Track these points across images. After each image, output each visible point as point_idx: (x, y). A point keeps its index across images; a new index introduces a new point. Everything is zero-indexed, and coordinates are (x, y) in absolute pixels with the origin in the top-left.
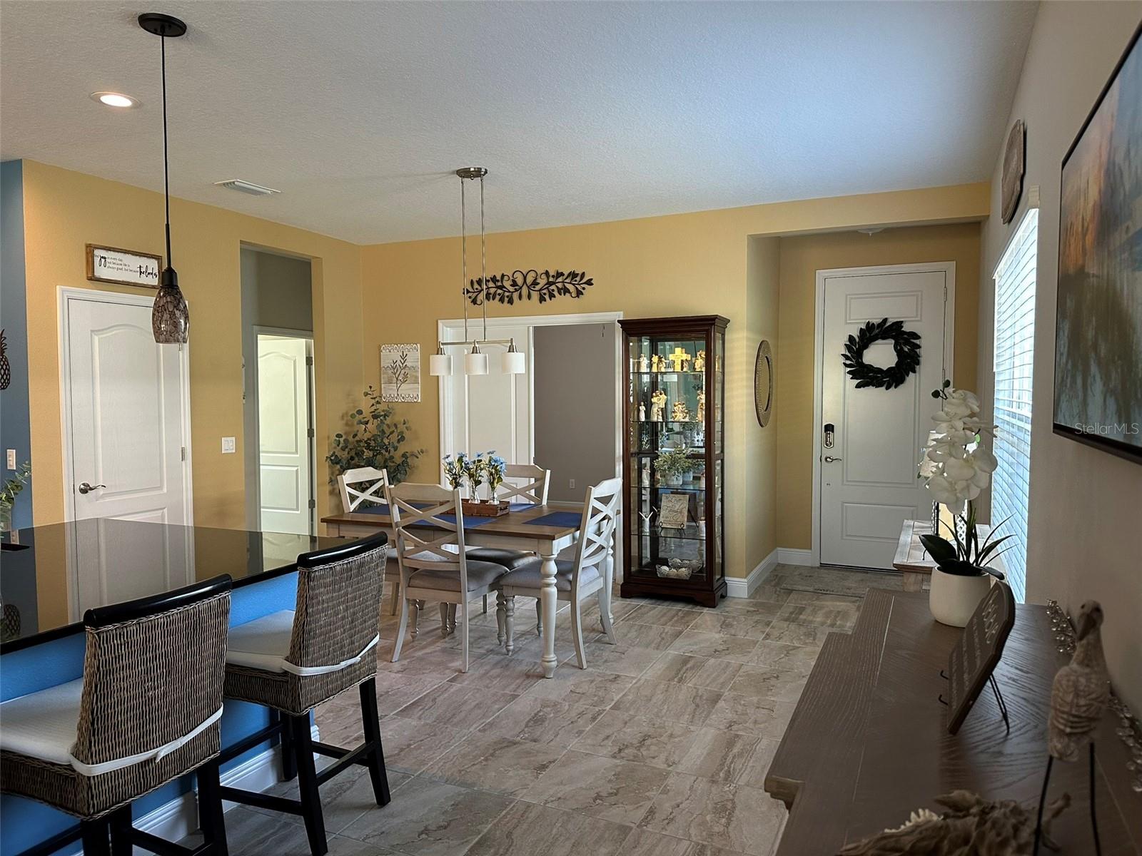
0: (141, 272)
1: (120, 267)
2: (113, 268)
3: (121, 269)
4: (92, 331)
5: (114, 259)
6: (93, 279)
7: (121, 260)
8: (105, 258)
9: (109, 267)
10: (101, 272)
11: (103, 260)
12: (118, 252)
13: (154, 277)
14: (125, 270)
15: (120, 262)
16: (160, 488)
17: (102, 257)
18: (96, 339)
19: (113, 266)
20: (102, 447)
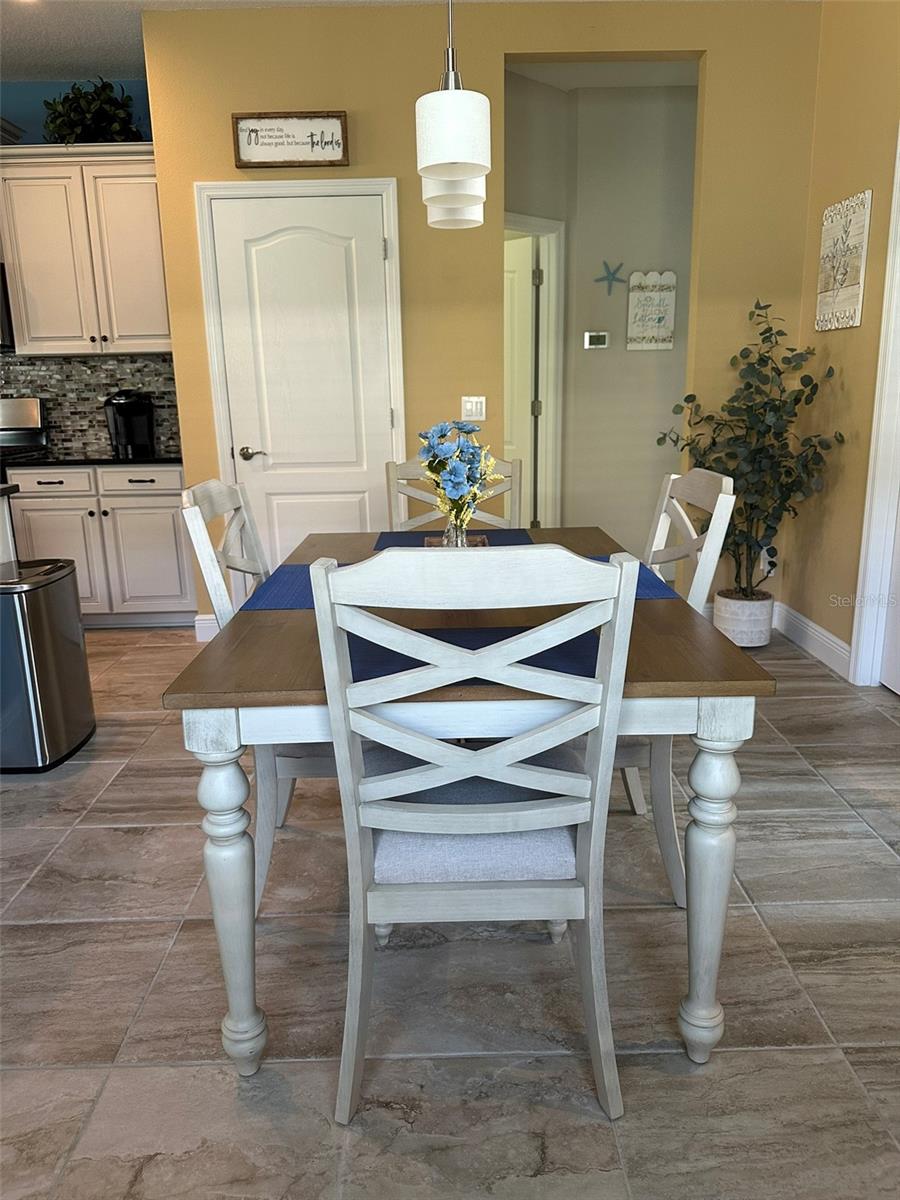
0: (313, 143)
1: (281, 140)
2: (269, 144)
3: (282, 144)
4: (246, 241)
5: (270, 130)
6: (242, 165)
7: (281, 130)
8: (256, 131)
9: (263, 144)
10: (253, 153)
11: (253, 135)
12: (276, 118)
13: (336, 147)
14: (289, 143)
15: (279, 134)
16: (358, 463)
17: (252, 131)
18: (253, 250)
19: (270, 142)
20: (269, 401)
